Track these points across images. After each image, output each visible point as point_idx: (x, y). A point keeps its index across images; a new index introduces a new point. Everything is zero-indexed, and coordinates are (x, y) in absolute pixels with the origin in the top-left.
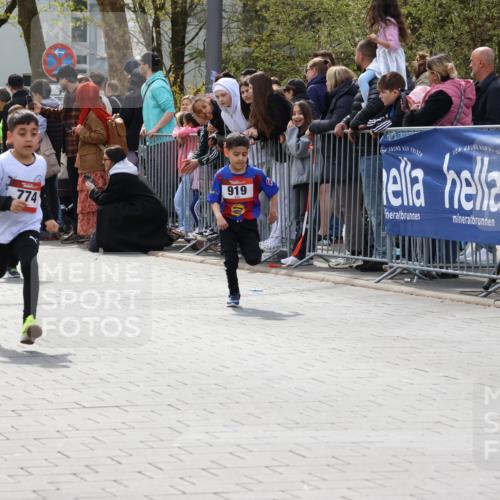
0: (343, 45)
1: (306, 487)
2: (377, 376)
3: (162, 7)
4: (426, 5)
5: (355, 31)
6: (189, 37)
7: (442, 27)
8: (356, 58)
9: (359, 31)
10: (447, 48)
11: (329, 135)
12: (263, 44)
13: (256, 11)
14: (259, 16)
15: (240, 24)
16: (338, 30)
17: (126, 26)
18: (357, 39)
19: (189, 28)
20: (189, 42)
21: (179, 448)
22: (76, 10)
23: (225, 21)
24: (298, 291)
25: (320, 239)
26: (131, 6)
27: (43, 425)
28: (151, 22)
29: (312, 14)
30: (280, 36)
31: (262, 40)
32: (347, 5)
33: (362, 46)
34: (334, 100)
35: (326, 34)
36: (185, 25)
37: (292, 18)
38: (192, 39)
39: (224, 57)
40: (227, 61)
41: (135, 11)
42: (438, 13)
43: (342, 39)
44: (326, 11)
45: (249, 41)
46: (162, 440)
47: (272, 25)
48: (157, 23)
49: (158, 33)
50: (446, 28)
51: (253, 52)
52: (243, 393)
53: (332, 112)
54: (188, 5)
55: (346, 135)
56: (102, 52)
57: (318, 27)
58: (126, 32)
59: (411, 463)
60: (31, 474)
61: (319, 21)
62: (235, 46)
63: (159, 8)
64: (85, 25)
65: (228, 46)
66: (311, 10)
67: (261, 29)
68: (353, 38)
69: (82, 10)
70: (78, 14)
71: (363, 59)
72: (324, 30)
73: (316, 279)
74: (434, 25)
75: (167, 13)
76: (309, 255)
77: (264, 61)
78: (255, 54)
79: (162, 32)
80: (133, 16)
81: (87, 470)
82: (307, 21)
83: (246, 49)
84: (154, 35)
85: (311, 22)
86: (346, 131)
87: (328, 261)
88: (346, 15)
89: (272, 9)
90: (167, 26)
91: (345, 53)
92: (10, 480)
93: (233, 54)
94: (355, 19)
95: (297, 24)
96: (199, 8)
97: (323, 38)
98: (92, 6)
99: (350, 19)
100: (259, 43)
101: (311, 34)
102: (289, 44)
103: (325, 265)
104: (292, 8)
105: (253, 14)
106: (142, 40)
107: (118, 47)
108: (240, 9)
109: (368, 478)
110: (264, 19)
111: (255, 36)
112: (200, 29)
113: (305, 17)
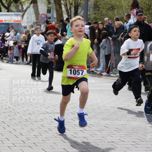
0: (121, 15)
1: (109, 136)
2: (129, 106)
3: (72, 4)
4: (144, 4)
5: (125, 11)
6: (79, 12)
7: (149, 10)
8: (125, 18)
9: (126, 11)
10: (150, 16)
11: (117, 40)
12: (99, 14)
13: (97, 5)
14: (98, 7)
15: (93, 9)
16: (120, 11)
17: (62, 9)
18: (125, 13)
19: (79, 10)
20: (79, 14)
21: (74, 125)
22: (48, 4)
23: (89, 8)
24: (107, 82)
25: (114, 68)
26: (63, 4)
27: (37, 117)
28: (68, 8)
29: (113, 6)
30: (104, 12)
31: (99, 13)
32: (123, 4)
33: (126, 15)
34: (118, 30)
35: (117, 12)
36: (78, 9)
37: (107, 7)
38: (80, 13)
39: (88, 18)
40: (89, 19)
41: (64, 5)
42: (147, 7)
43: (121, 13)
44: (117, 6)
45: (95, 14)
46: (69, 122)
47: (102, 9)
48: (70, 8)
49: (71, 11)
50: (150, 11)
51: (96, 17)
52: (92, 110)
53: (118, 33)
54: (79, 4)
55: (121, 40)
56: (55, 16)
57: (114, 10)
58: (62, 11)
59: (138, 130)
60: (34, 131)
61: (115, 8)
62: (91, 15)
63: (71, 4)
64: (51, 8)
65: (90, 15)
66: (113, 5)
67: (98, 10)
68: (124, 13)
69: (50, 5)
70: (49, 6)
71: (127, 19)
72: (116, 11)
73: (112, 79)
74: (147, 10)
75: (73, 6)
76: (111, 72)
77: (99, 19)
78: (97, 17)
79: (72, 11)
80: (64, 6)
81: (49, 130)
82: (111, 8)
83: (94, 16)
84: (69, 11)
85: (112, 8)
86: (122, 39)
87: (116, 74)
88: (122, 7)
89: (102, 5)
90: (73, 9)
91: (121, 17)
92: (28, 132)
93: (91, 17)
94: (124, 8)
95: (108, 9)
96: (82, 4)
97: (116, 13)
98: (52, 3)
99: (123, 8)
100: (98, 14)
101: (112, 12)
102: (106, 14)
103: (115, 75)
104: (107, 5)
105: (97, 6)
106: (66, 13)
107: (59, 15)
108: (93, 5)
109: (126, 134)
110: (100, 8)
111: (97, 12)
112: (82, 10)
113: (111, 7)
